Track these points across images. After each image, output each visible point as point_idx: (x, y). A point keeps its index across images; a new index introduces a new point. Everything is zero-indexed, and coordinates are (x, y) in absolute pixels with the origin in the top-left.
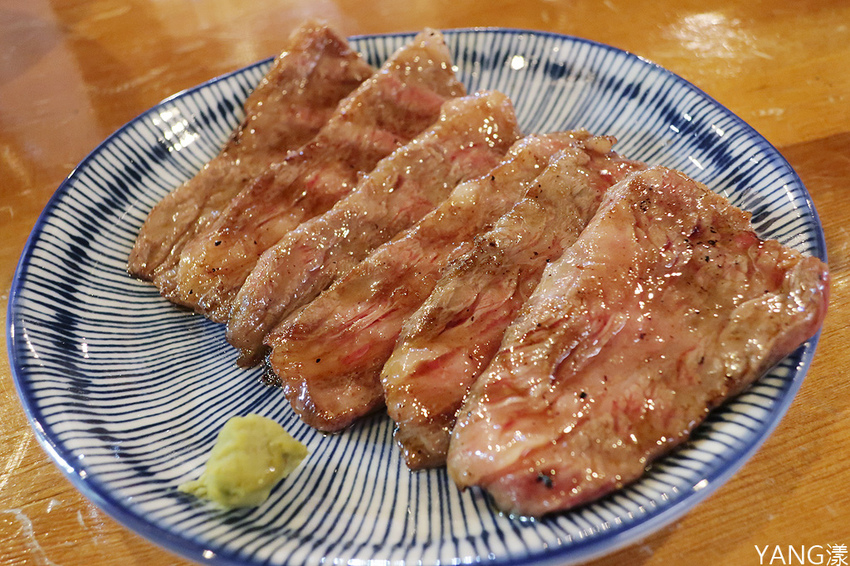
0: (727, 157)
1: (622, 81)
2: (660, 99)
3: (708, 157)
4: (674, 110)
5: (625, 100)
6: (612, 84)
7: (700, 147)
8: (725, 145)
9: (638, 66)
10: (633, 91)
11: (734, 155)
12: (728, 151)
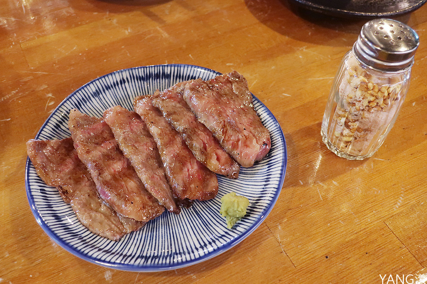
0: (167, 75)
1: (117, 81)
2: (132, 77)
3: (162, 79)
4: (140, 76)
5: (123, 85)
6: (116, 84)
7: (157, 79)
8: (164, 73)
9: (117, 75)
10: (123, 81)
11: (169, 73)
12: (166, 73)
